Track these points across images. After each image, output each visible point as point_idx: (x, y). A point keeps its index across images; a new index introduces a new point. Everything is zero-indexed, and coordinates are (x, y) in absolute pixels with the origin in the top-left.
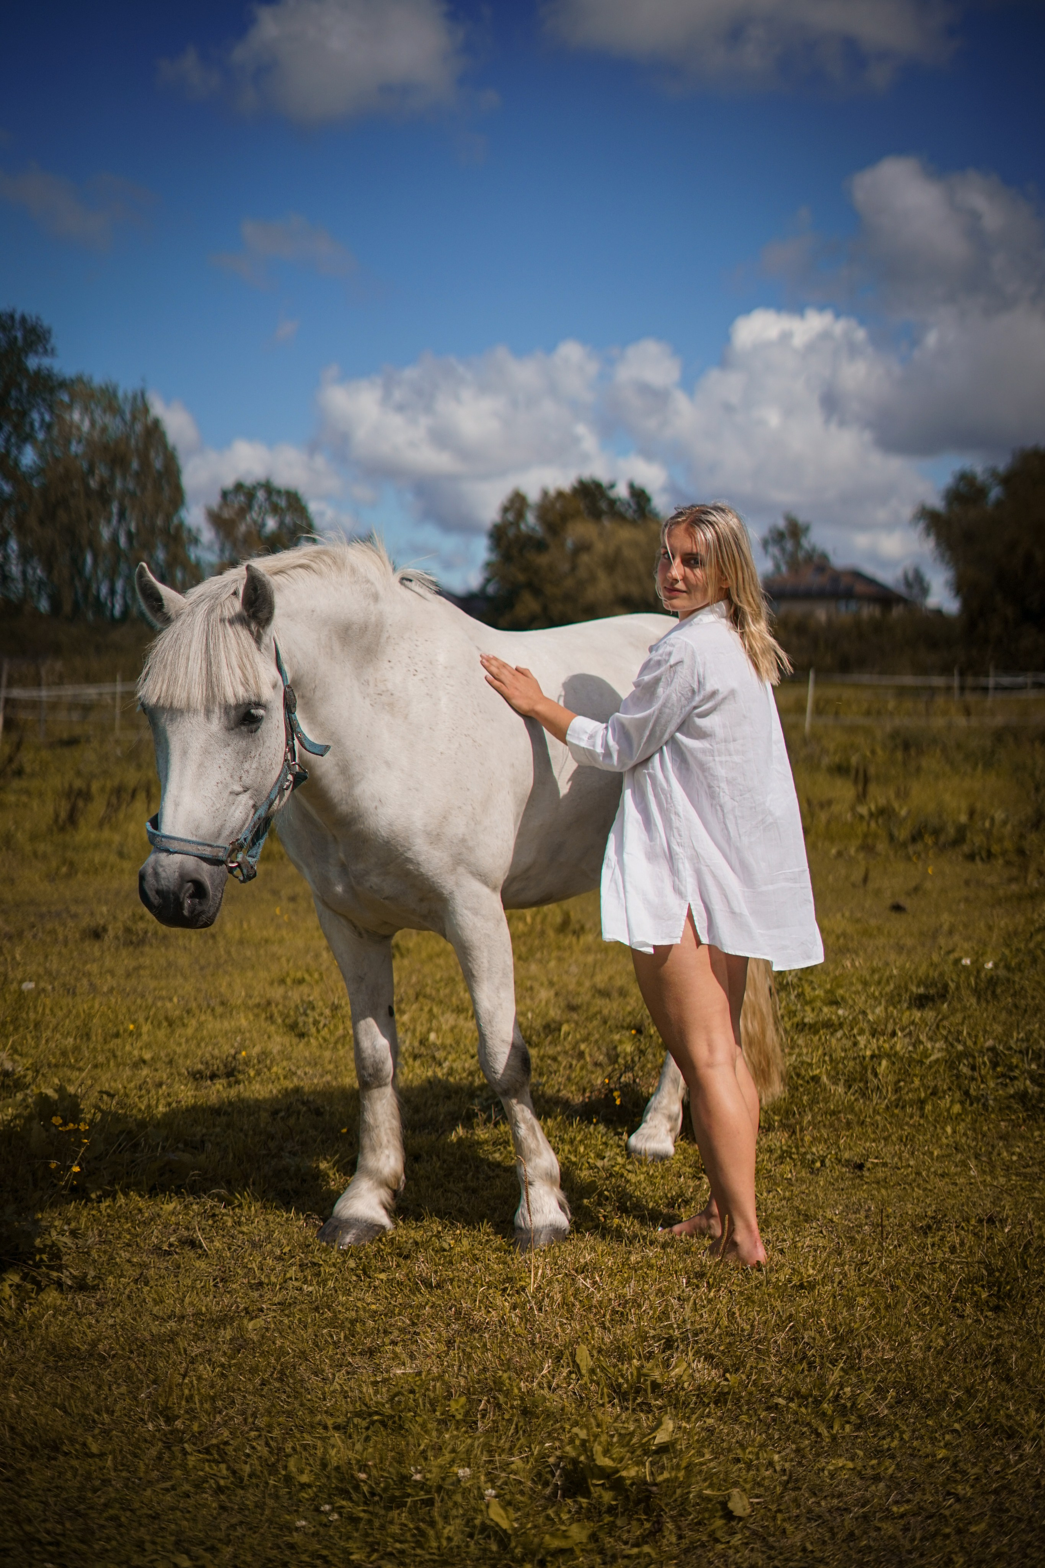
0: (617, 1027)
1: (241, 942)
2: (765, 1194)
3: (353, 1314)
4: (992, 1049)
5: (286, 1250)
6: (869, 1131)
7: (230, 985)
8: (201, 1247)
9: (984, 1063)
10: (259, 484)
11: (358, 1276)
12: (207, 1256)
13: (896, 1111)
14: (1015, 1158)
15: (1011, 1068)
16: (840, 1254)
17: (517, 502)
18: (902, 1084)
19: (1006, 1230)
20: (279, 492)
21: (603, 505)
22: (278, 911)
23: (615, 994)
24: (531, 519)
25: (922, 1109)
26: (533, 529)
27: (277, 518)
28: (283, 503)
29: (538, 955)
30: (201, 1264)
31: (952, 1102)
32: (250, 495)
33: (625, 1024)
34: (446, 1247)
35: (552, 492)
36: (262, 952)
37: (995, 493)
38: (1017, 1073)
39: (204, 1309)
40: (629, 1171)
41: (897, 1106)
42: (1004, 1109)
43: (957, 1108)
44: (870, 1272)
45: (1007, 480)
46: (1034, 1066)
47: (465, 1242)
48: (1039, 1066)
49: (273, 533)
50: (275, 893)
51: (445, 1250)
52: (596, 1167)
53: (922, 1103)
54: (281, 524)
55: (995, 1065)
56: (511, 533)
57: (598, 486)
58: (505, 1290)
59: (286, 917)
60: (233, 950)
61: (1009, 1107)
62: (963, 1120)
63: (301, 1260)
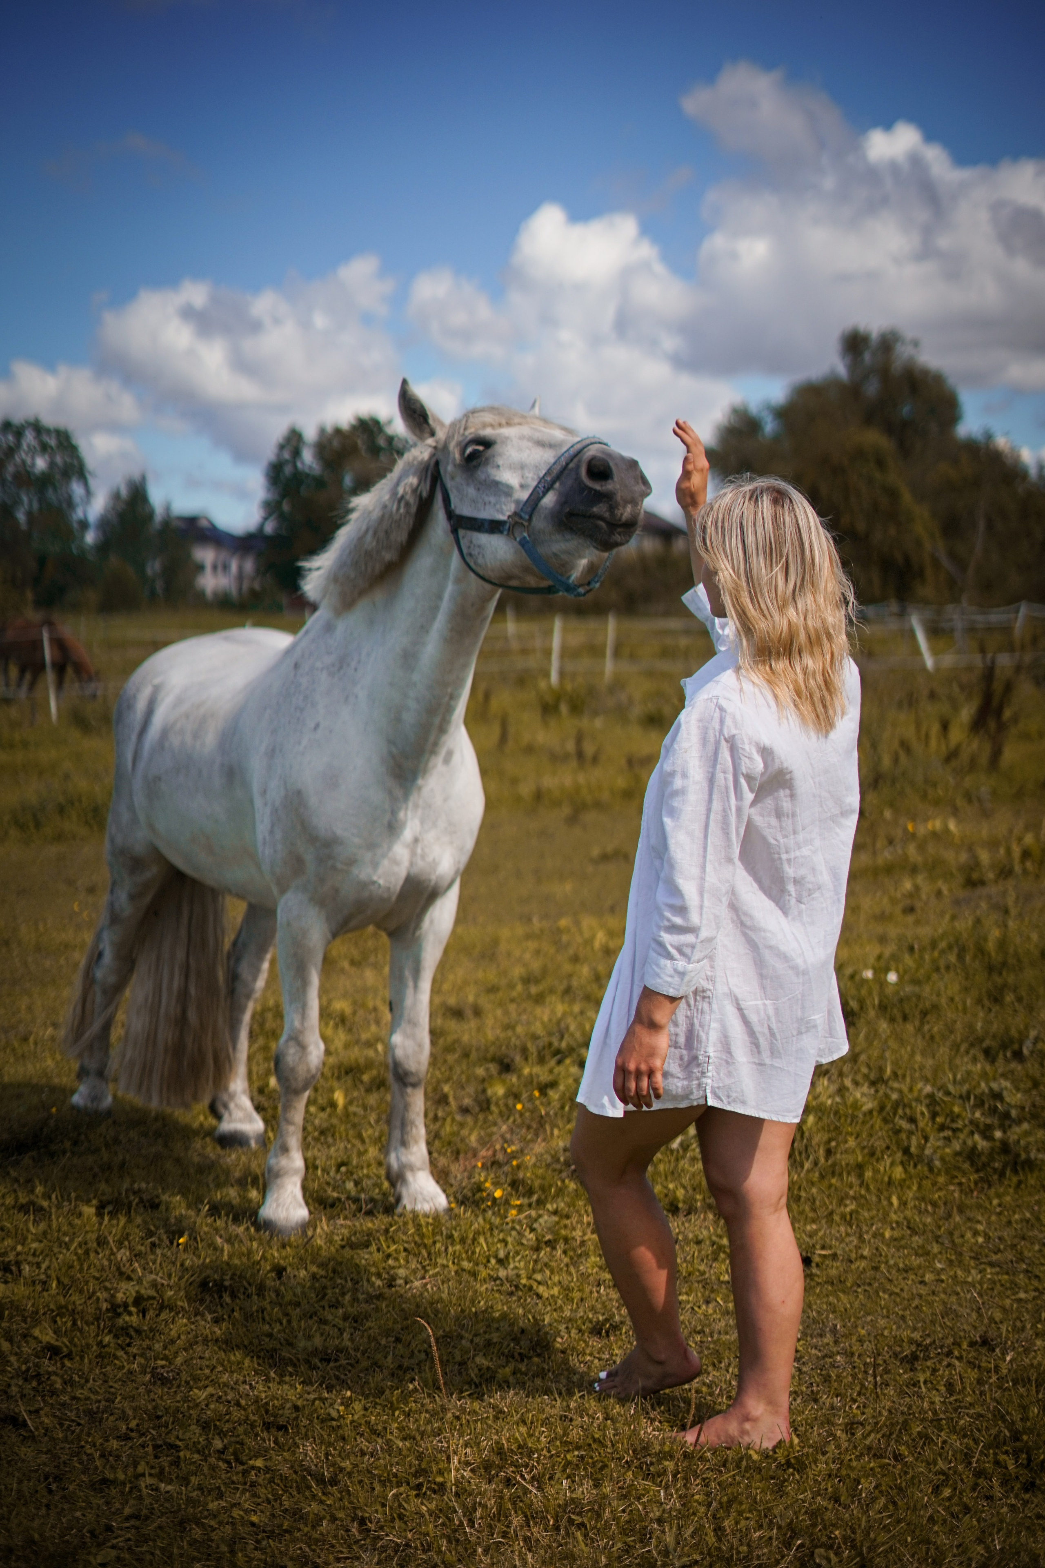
0: (479, 1060)
1: (38, 948)
2: (704, 1307)
3: (228, 1528)
4: (931, 1096)
5: (133, 1424)
6: (807, 1208)
7: (30, 1009)
8: (25, 1424)
9: (922, 1114)
10: (27, 422)
11: (228, 1462)
12: (33, 1437)
13: (834, 1181)
14: (980, 1240)
15: (954, 1118)
16: (816, 1401)
17: (294, 440)
18: (833, 1144)
19: (1008, 1358)
20: (48, 431)
21: (381, 442)
22: (76, 908)
23: (469, 1013)
24: (308, 457)
25: (861, 1176)
26: (310, 467)
27: (47, 457)
28: (53, 442)
29: (372, 959)
30: (26, 1452)
31: (892, 1164)
32: (19, 433)
33: (489, 1056)
34: (334, 1414)
35: (329, 429)
36: (62, 961)
37: (769, 426)
38: (960, 1124)
39: (36, 1536)
40: (539, 1283)
41: (833, 1174)
42: (951, 1171)
43: (898, 1172)
44: (865, 1437)
45: (783, 413)
46: (978, 1114)
47: (357, 1406)
48: (983, 1114)
49: (43, 473)
50: (70, 882)
51: (333, 1419)
52: (498, 1278)
53: (860, 1168)
54: (52, 464)
55: (934, 1115)
56: (288, 470)
57: (376, 422)
58: (419, 1486)
59: (85, 914)
60: (30, 959)
61: (958, 1168)
62: (909, 1188)
63: (153, 1439)
